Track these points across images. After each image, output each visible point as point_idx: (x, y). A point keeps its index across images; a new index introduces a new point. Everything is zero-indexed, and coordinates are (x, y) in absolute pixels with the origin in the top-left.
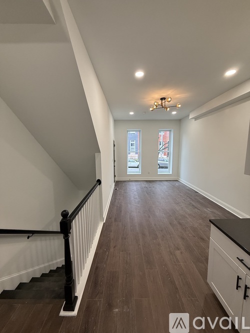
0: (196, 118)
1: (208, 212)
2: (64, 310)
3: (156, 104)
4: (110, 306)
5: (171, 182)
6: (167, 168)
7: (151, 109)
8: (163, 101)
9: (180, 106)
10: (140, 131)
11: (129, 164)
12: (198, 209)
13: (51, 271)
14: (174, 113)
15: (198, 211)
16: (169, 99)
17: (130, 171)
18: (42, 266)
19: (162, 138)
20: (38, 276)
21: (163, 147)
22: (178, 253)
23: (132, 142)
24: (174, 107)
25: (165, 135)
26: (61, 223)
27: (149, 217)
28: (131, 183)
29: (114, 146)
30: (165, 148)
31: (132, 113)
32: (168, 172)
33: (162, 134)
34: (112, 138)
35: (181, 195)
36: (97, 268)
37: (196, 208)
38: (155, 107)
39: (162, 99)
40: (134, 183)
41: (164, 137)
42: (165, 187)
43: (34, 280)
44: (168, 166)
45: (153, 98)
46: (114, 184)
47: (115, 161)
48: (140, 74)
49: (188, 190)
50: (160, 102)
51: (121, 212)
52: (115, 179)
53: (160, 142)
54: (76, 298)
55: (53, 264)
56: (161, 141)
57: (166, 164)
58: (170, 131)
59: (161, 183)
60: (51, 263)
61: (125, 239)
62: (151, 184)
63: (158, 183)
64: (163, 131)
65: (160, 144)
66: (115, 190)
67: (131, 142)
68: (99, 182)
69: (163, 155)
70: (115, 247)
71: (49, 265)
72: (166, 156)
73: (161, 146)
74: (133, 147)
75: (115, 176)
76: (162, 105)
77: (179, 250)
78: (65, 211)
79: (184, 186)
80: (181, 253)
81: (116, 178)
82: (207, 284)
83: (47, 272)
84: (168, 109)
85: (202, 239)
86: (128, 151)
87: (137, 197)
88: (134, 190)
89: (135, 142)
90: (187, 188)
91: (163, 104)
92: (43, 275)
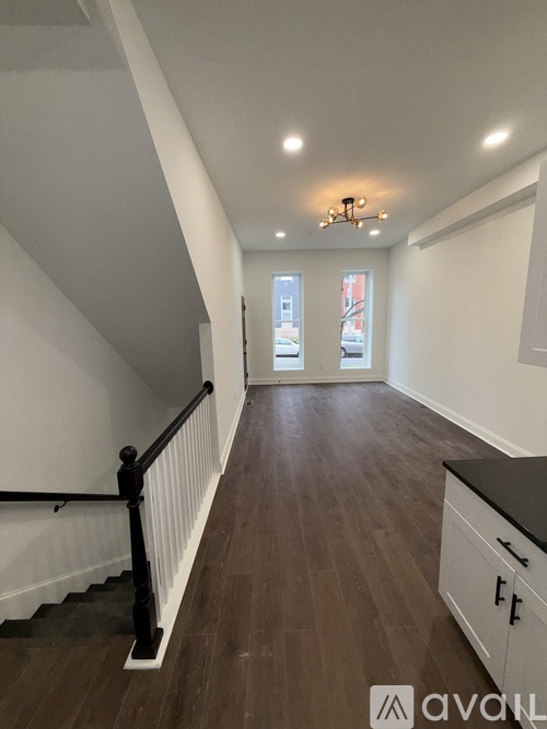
0: (423, 244)
1: (448, 448)
2: (134, 657)
3: (332, 212)
4: (232, 648)
5: (369, 387)
6: (359, 355)
7: (322, 225)
8: (349, 206)
9: (385, 216)
10: (300, 275)
11: (278, 349)
12: (425, 442)
13: (110, 580)
14: (374, 233)
15: (426, 445)
16: (362, 202)
17: (280, 365)
18: (90, 569)
19: (350, 290)
20: (82, 588)
21: (354, 310)
22: (378, 534)
23: (285, 301)
24: (372, 219)
25: (356, 285)
26: (119, 474)
27: (320, 460)
28: (281, 390)
29: (244, 308)
30: (356, 313)
31: (280, 235)
32: (365, 363)
33: (350, 281)
34: (238, 290)
35: (389, 414)
36: (205, 569)
37: (421, 440)
38: (331, 220)
39: (346, 201)
40: (287, 390)
41: (356, 288)
42: (356, 397)
43: (71, 598)
44: (363, 352)
45: (326, 199)
46: (244, 393)
47: (245, 342)
48: (293, 144)
49: (405, 401)
50: (341, 209)
51: (259, 451)
52: (246, 381)
53: (347, 300)
54: (160, 632)
55: (114, 565)
56: (350, 296)
57: (360, 348)
58: (367, 274)
59: (348, 389)
60: (109, 563)
61: (267, 507)
62: (325, 392)
63: (340, 388)
64: (353, 274)
65: (347, 305)
66: (247, 405)
67: (283, 301)
68: (209, 387)
69: (353, 327)
70: (244, 525)
71: (106, 567)
72: (359, 331)
73: (348, 308)
74: (286, 311)
75: (246, 375)
76: (346, 216)
77: (380, 527)
78: (128, 448)
79: (397, 394)
80: (386, 534)
81: (249, 379)
82: (439, 597)
83: (102, 582)
84: (361, 224)
85: (433, 505)
86: (275, 321)
87: (295, 418)
88: (288, 405)
89: (290, 301)
90: (404, 398)
91: (349, 212)
92: (93, 588)
